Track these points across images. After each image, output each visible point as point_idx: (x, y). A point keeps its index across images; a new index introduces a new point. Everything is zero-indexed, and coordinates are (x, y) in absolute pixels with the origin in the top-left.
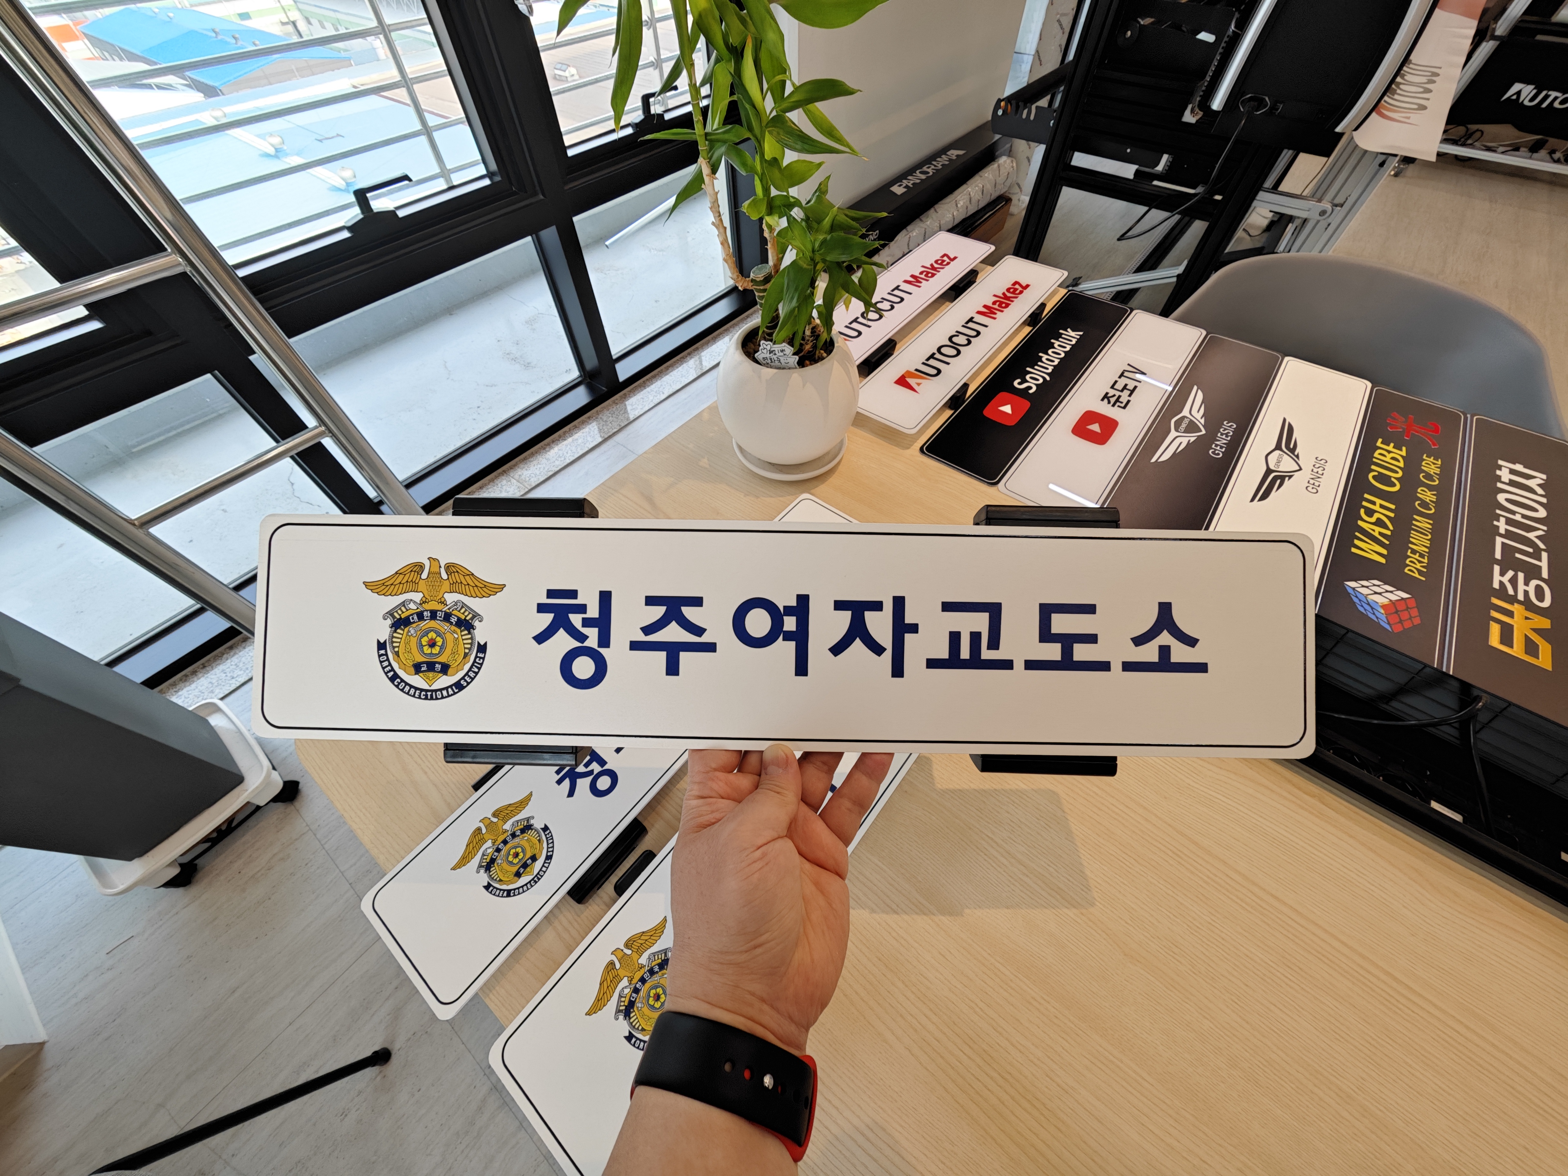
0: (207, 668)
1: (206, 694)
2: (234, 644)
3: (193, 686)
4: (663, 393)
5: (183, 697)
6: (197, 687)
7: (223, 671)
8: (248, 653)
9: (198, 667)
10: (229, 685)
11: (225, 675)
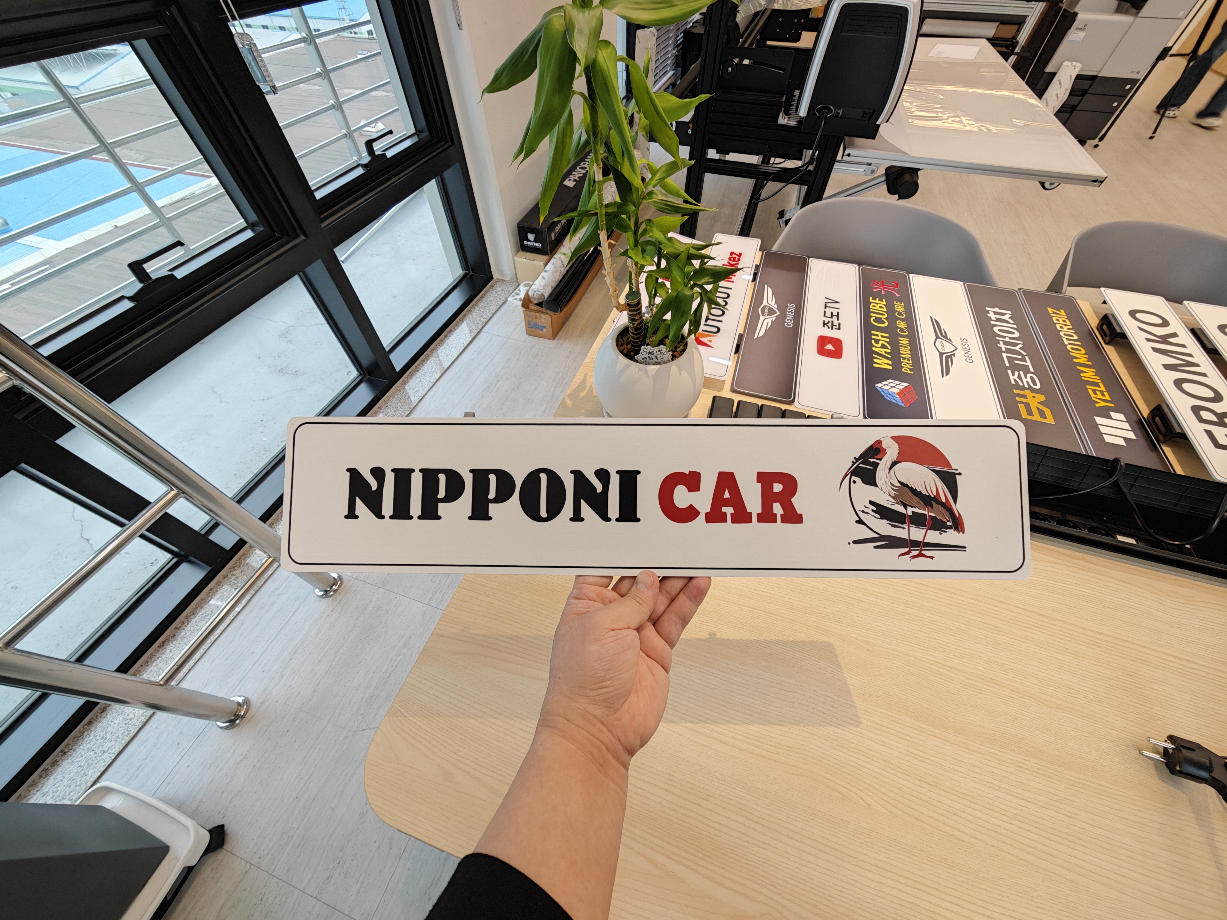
0: (69, 753)
1: (78, 779)
2: (92, 718)
3: (59, 777)
4: (437, 373)
5: (50, 792)
6: (64, 777)
7: (89, 750)
8: (112, 722)
9: (57, 756)
10: (102, 761)
11: (94, 752)
